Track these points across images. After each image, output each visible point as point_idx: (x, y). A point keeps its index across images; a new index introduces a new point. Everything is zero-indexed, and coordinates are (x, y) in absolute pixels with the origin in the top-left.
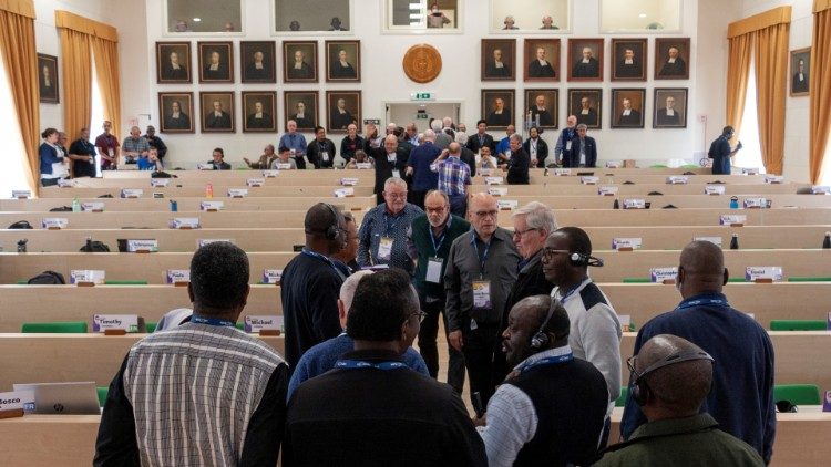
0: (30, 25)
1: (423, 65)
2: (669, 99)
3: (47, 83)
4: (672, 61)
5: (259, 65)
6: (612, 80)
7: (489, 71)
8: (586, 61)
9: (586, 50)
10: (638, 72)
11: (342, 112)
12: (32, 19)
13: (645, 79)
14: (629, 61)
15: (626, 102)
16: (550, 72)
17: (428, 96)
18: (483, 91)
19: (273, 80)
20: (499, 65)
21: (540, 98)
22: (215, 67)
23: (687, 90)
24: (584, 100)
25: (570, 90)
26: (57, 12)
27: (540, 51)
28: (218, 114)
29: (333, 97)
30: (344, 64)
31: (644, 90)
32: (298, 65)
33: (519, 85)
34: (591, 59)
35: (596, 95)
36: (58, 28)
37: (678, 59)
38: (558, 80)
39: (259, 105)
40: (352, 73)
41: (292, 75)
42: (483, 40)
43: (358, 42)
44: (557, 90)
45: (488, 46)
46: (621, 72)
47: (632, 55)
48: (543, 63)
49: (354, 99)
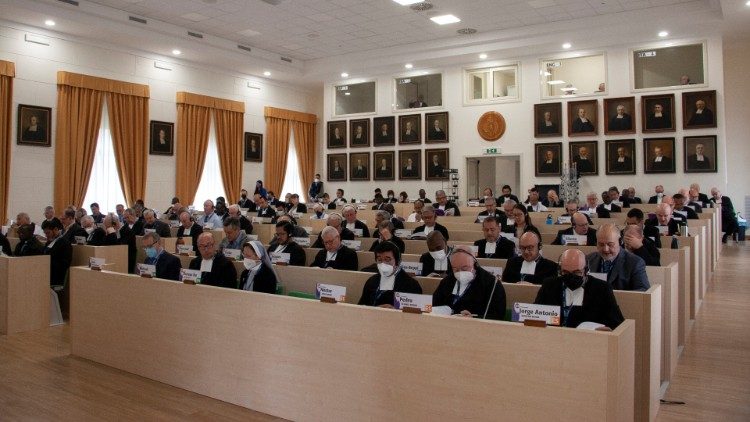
0: (239, 117)
1: (492, 127)
2: (698, 146)
3: (254, 150)
4: (699, 112)
5: (385, 133)
6: (644, 131)
7: (541, 129)
8: (620, 116)
9: (620, 108)
10: (667, 123)
11: (436, 164)
12: (242, 114)
13: (674, 130)
14: (659, 115)
15: (657, 150)
16: (591, 128)
17: (495, 150)
18: (536, 145)
19: (393, 144)
20: (549, 124)
21: (582, 149)
22: (359, 136)
23: (715, 137)
24: (620, 150)
25: (607, 142)
26: (266, 108)
27: (581, 110)
28: (360, 168)
29: (430, 153)
30: (438, 130)
31: (673, 139)
32: (408, 132)
33: (565, 140)
34: (624, 114)
35: (630, 145)
36: (266, 117)
37: (706, 110)
38: (597, 133)
39: (384, 161)
40: (443, 136)
41: (404, 140)
42: (536, 105)
43: (447, 113)
44: (596, 142)
45: (540, 110)
46: (651, 124)
47: (660, 109)
48: (584, 120)
49: (444, 155)
